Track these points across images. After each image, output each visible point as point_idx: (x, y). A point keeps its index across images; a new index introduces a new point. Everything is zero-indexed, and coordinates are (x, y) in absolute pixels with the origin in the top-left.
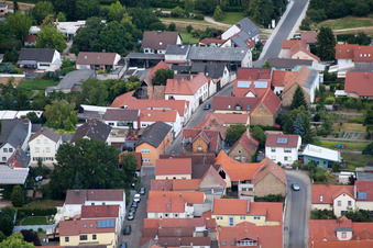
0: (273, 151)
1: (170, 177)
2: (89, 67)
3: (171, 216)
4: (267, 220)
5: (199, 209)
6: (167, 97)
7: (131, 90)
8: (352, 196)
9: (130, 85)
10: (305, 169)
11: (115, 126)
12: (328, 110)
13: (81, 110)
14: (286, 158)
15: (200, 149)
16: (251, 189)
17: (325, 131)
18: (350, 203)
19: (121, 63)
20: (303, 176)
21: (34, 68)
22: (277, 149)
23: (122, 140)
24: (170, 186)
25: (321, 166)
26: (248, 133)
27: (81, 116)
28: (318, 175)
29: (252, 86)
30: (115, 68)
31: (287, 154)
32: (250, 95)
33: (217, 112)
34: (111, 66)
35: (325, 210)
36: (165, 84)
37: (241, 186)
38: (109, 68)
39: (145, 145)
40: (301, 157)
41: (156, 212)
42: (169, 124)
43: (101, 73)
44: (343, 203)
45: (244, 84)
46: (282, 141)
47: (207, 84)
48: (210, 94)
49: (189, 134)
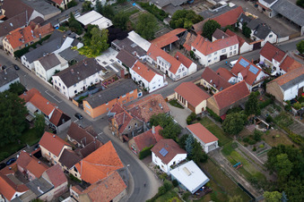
14: (162, 166)
15: (116, 125)
26: (153, 130)
29: (248, 67)
33: (203, 80)
45: (244, 63)
46: (164, 152)
47: (237, 45)
48: (241, 52)
49: (116, 109)
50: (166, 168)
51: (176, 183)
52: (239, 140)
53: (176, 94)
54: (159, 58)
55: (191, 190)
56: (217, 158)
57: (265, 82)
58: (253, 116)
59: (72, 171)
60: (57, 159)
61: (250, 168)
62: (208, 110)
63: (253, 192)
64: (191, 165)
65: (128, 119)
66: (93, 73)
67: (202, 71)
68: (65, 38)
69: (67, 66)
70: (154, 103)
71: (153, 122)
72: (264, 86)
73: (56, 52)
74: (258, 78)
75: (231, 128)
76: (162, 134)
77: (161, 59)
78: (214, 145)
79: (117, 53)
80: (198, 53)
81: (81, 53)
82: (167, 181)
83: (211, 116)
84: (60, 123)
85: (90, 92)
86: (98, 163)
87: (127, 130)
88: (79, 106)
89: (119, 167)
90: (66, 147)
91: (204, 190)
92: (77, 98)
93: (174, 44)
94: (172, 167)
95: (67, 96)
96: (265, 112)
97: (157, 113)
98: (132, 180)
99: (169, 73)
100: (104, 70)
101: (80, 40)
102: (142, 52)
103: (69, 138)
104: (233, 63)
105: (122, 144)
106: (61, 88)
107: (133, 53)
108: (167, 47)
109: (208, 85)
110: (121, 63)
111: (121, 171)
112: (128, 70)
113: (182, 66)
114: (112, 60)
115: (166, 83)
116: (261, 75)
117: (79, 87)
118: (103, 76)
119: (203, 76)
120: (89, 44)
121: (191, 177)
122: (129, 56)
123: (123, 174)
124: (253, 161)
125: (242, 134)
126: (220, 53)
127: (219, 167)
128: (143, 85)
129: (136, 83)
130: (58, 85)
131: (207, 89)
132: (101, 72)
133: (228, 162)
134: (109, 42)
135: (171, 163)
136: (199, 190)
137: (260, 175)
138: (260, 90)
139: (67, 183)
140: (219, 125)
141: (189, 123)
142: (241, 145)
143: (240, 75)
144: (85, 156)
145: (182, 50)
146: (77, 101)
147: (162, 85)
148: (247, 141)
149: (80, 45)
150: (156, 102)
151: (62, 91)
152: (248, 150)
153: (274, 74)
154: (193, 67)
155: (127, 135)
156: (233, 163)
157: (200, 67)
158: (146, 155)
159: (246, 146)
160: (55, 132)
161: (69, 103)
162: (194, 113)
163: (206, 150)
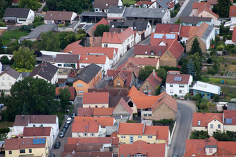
0: (171, 86)
1: (93, 106)
2: (53, 22)
3: (89, 135)
4: (157, 139)
5: (110, 130)
6: (103, 45)
7: (79, 40)
8: (221, 121)
9: (78, 36)
10: (194, 99)
11: (63, 66)
12: (218, 55)
13: (40, 55)
14: (180, 92)
15: (119, 84)
16: (150, 115)
17: (214, 71)
18: (219, 126)
19: (77, 19)
20: (191, 105)
21: (15, 22)
22: (174, 85)
23: (65, 77)
24: (91, 113)
25: (205, 97)
26: (154, 73)
27: (39, 59)
28: (202, 104)
29: (164, 37)
30: (72, 22)
31: (181, 89)
32: (162, 44)
33: (137, 56)
34: (69, 22)
35: (202, 131)
36: (102, 36)
37: (143, 113)
38: (68, 23)
39: (79, 81)
40: (191, 91)
41: (78, 132)
42: (100, 65)
43: (61, 27)
44: (214, 126)
45: (159, 36)
46: (178, 79)
47: (133, 35)
48: (136, 42)
49: (111, 74)
65: (129, 74)
80: (110, 46)
94: (191, 86)
113: (115, 51)
121: (208, 88)
126: (126, 42)
142: (210, 76)
148: (211, 73)
152: (218, 76)
159: (213, 75)
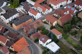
15: (25, 31)
45: (69, 7)
46: (43, 39)
47: (66, 1)
48: (68, 4)
49: (25, 26)
50: (44, 45)
51: (48, 50)
52: (69, 34)
53: (46, 19)
54: (38, 7)
55: (54, 52)
56: (62, 41)
57: (77, 13)
58: (74, 25)
59: (11, 48)
60: (5, 44)
61: (74, 43)
62: (57, 24)
63: (76, 51)
64: (53, 43)
65: (29, 29)
66: (15, 14)
67: (54, 11)
68: (4, 2)
69: (5, 12)
70: (38, 23)
71: (38, 29)
72: (77, 15)
73: (1, 7)
74: (75, 12)
75: (66, 30)
76: (42, 33)
77: (39, 8)
78: (61, 36)
79: (23, 7)
80: (52, 5)
81: (10, 7)
82: (45, 49)
83: (59, 26)
84: (5, 32)
85: (14, 21)
86: (20, 44)
87: (29, 33)
88: (11, 26)
89: (27, 46)
90: (8, 40)
91: (58, 51)
92: (10, 23)
93: (43, 2)
94: (47, 44)
95: (6, 22)
96: (78, 24)
97: (40, 26)
98: (33, 50)
99: (42, 12)
100: (19, 13)
101: (9, 3)
102: (32, 6)
103: (8, 37)
104: (65, 7)
105: (28, 38)
106: (4, 20)
107: (29, 6)
108: (41, 4)
109: (57, 16)
110: (25, 10)
111: (28, 47)
112: (28, 12)
113: (47, 10)
114: (21, 9)
115: (42, 16)
116: (76, 11)
117: (10, 19)
118: (19, 15)
119: (55, 13)
120: (12, 4)
121: (54, 47)
122: (28, 7)
123: (29, 48)
124: (75, 41)
125: (70, 32)
126: (60, 4)
127: (63, 43)
128: (33, 17)
129: (31, 16)
130: (2, 19)
131: (56, 17)
132: (18, 13)
133: (66, 42)
134: (20, 3)
135: (46, 43)
136: (57, 52)
137: (78, 45)
138: (76, 16)
139: (9, 52)
140: (62, 29)
141: (51, 29)
142: (70, 36)
143: (68, 11)
144: (15, 42)
145: (46, 4)
146: (10, 24)
147: (40, 17)
148: (72, 34)
149: (9, 5)
150: (39, 22)
151: (4, 21)
152: (73, 37)
153: (80, 10)
154: (51, 10)
155: (29, 34)
156: (68, 42)
157: (53, 10)
158: (37, 41)
159: (72, 36)
160: (3, 35)
161: (7, 25)
162: (52, 26)
163: (58, 38)
